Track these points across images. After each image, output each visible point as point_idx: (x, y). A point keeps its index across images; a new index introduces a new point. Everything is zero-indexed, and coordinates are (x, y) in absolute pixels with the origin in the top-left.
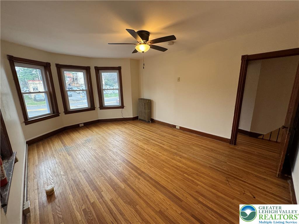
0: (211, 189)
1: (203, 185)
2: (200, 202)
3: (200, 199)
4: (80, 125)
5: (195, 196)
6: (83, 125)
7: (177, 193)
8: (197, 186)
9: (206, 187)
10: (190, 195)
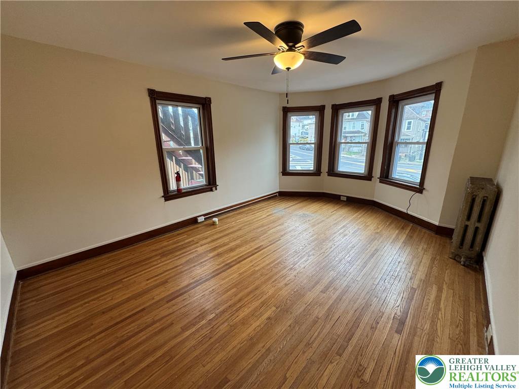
0: (166, 349)
1: (179, 339)
2: (154, 323)
3: (158, 324)
4: (342, 198)
5: (165, 319)
6: (345, 199)
7: (180, 298)
8: (181, 328)
9: (173, 343)
10: (171, 314)
